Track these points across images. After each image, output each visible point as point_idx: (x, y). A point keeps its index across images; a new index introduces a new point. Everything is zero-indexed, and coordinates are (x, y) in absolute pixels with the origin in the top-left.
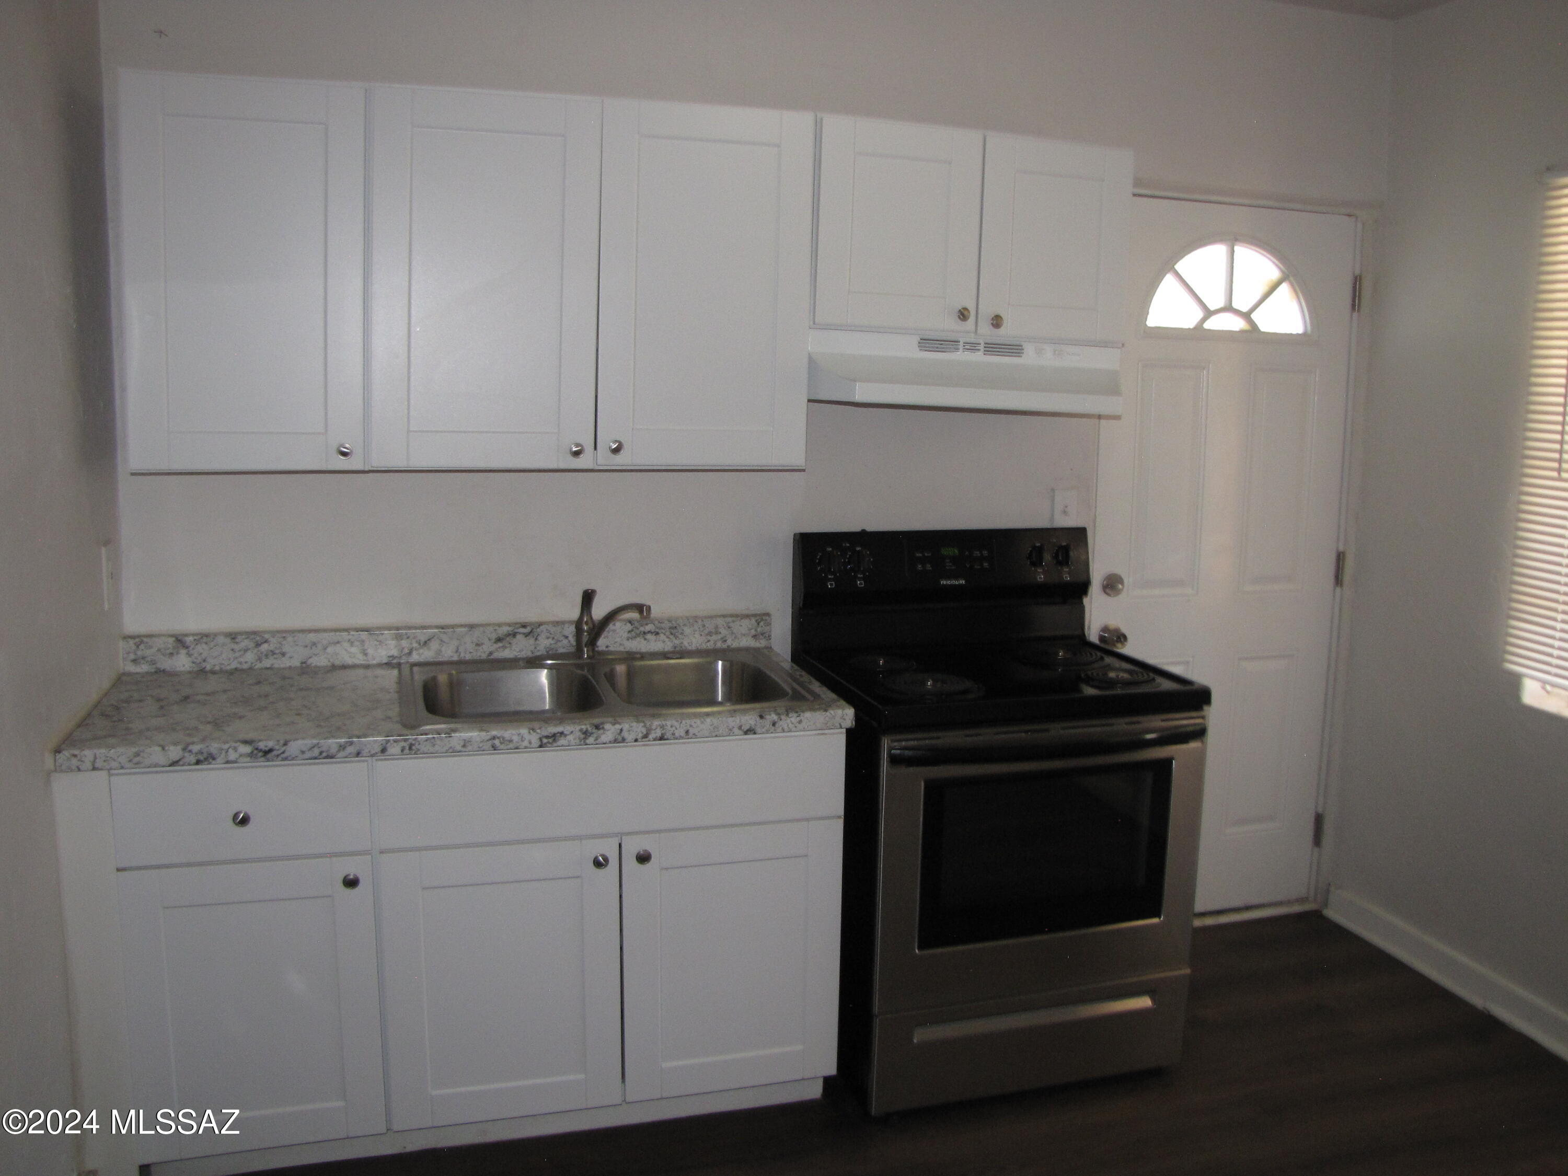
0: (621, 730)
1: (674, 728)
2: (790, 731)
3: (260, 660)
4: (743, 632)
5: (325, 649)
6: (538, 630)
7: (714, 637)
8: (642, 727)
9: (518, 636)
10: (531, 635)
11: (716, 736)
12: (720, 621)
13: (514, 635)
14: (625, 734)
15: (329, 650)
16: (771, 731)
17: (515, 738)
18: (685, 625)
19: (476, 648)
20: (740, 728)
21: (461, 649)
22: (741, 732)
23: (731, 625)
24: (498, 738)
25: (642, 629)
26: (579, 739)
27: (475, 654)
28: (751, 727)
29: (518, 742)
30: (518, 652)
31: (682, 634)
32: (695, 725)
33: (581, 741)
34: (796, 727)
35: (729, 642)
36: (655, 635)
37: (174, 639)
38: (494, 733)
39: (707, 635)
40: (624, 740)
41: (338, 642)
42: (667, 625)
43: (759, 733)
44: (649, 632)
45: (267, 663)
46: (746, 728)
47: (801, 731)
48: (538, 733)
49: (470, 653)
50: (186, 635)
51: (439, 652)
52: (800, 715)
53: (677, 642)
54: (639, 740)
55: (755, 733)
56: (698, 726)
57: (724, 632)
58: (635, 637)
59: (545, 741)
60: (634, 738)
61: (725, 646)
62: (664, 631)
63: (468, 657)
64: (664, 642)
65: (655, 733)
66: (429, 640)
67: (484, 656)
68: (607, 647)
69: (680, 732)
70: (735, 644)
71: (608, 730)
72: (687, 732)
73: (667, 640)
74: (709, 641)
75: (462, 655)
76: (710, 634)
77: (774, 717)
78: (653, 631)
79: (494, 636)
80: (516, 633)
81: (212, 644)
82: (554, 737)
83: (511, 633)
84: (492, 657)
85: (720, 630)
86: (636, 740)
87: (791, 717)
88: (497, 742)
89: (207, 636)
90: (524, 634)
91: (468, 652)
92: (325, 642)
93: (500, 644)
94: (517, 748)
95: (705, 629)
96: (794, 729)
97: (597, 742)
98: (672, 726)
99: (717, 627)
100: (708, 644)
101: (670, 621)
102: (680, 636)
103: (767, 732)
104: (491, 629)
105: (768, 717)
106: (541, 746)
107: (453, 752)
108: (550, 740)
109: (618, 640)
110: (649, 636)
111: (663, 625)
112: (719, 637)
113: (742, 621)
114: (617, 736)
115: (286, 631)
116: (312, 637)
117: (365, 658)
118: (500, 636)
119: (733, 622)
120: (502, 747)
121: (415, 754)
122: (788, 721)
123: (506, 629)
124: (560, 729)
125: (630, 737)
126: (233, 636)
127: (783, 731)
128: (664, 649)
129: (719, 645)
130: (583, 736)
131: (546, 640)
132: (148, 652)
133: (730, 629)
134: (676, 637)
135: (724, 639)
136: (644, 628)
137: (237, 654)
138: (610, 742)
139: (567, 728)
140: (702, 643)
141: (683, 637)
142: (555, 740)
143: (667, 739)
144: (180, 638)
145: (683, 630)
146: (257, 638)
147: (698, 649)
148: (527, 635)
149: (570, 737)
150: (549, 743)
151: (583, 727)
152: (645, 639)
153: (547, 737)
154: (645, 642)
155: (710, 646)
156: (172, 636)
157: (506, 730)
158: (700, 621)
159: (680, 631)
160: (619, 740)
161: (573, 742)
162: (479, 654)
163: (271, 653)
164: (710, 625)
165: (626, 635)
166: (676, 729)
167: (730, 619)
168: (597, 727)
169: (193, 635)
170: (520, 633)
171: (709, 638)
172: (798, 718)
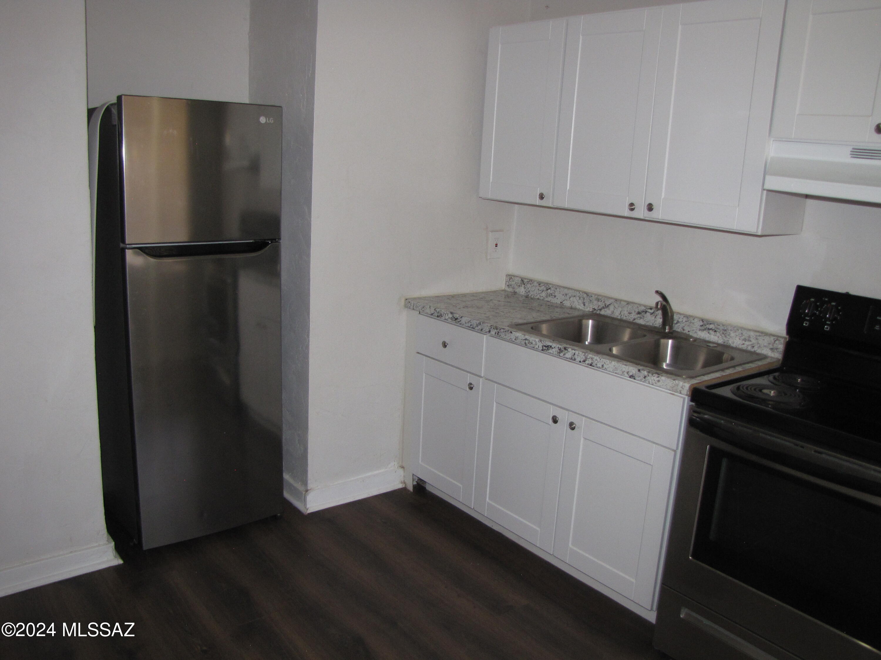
0: (574, 354)
1: (597, 361)
2: (653, 385)
3: (547, 297)
4: (765, 344)
5: (570, 298)
6: (657, 312)
7: (747, 343)
8: (583, 355)
9: (648, 314)
10: (654, 314)
11: (616, 373)
12: (752, 334)
13: (646, 312)
14: (576, 356)
15: (571, 299)
16: (643, 381)
17: (534, 343)
18: (731, 330)
19: (628, 314)
20: (628, 373)
21: (622, 314)
22: (627, 375)
23: (758, 337)
24: (528, 340)
25: (708, 326)
26: (557, 352)
27: (627, 317)
28: (633, 375)
29: (534, 345)
30: (646, 322)
31: (729, 335)
32: (607, 363)
33: (558, 353)
34: (656, 383)
35: (755, 349)
36: (714, 331)
37: (521, 279)
38: (527, 337)
39: (743, 340)
40: (575, 360)
41: (575, 296)
42: (721, 328)
43: (637, 379)
44: (711, 329)
45: (549, 299)
46: (631, 374)
47: (658, 386)
48: (542, 343)
49: (626, 316)
50: (525, 279)
51: (613, 312)
52: (659, 376)
53: (726, 339)
54: (581, 362)
55: (634, 379)
56: (608, 364)
57: (754, 341)
58: (704, 330)
59: (544, 348)
60: (580, 360)
61: (753, 350)
62: (719, 331)
63: (624, 318)
64: (718, 337)
65: (589, 361)
66: (609, 305)
67: (631, 320)
68: (689, 331)
69: (599, 365)
70: (759, 351)
71: (569, 352)
72: (603, 366)
73: (721, 336)
74: (744, 344)
75: (622, 317)
76: (745, 340)
77: (645, 373)
78: (713, 329)
79: (637, 311)
80: (647, 311)
81: (532, 285)
82: (548, 347)
83: (644, 310)
84: (634, 321)
85: (751, 339)
86: (580, 362)
87: (654, 376)
88: (527, 341)
89: (531, 280)
90: (650, 313)
91: (624, 316)
92: (570, 295)
93: (639, 316)
94: (534, 348)
95: (742, 336)
96: (655, 384)
97: (564, 356)
98: (596, 360)
99: (749, 337)
100: (743, 346)
101: (723, 325)
102: (728, 336)
103: (641, 380)
104: (636, 306)
105: (642, 372)
106: (542, 350)
107: (510, 341)
108: (546, 348)
109: (695, 329)
110: (711, 331)
111: (719, 327)
112: (750, 343)
113: (765, 337)
114: (572, 356)
115: (558, 286)
116: (566, 291)
117: (584, 307)
118: (640, 311)
119: (759, 336)
120: (528, 345)
121: (499, 337)
122: (652, 378)
123: (643, 308)
124: (550, 344)
125: (578, 359)
126: (540, 284)
127: (649, 383)
128: (718, 341)
129: (749, 348)
130: (559, 351)
131: (660, 319)
132: (513, 283)
133: (757, 340)
134: (726, 337)
135: (753, 345)
136: (709, 326)
137: (540, 292)
138: (569, 358)
139: (554, 345)
140: (739, 344)
141: (729, 337)
142: (548, 349)
143: (593, 366)
144: (523, 279)
145: (730, 333)
146: (548, 286)
147: (736, 347)
148: (652, 314)
149: (554, 350)
150: (545, 349)
151: (560, 346)
152: (709, 333)
153: (545, 346)
154: (708, 335)
155: (744, 347)
156: (520, 278)
157: (531, 337)
158: (740, 330)
159: (728, 334)
160: (573, 359)
161: (554, 353)
162: (629, 318)
163: (551, 295)
164: (746, 334)
165: (699, 327)
166: (598, 362)
167: (758, 334)
168: (565, 349)
169: (527, 279)
170: (648, 312)
171: (744, 342)
172: (658, 378)
